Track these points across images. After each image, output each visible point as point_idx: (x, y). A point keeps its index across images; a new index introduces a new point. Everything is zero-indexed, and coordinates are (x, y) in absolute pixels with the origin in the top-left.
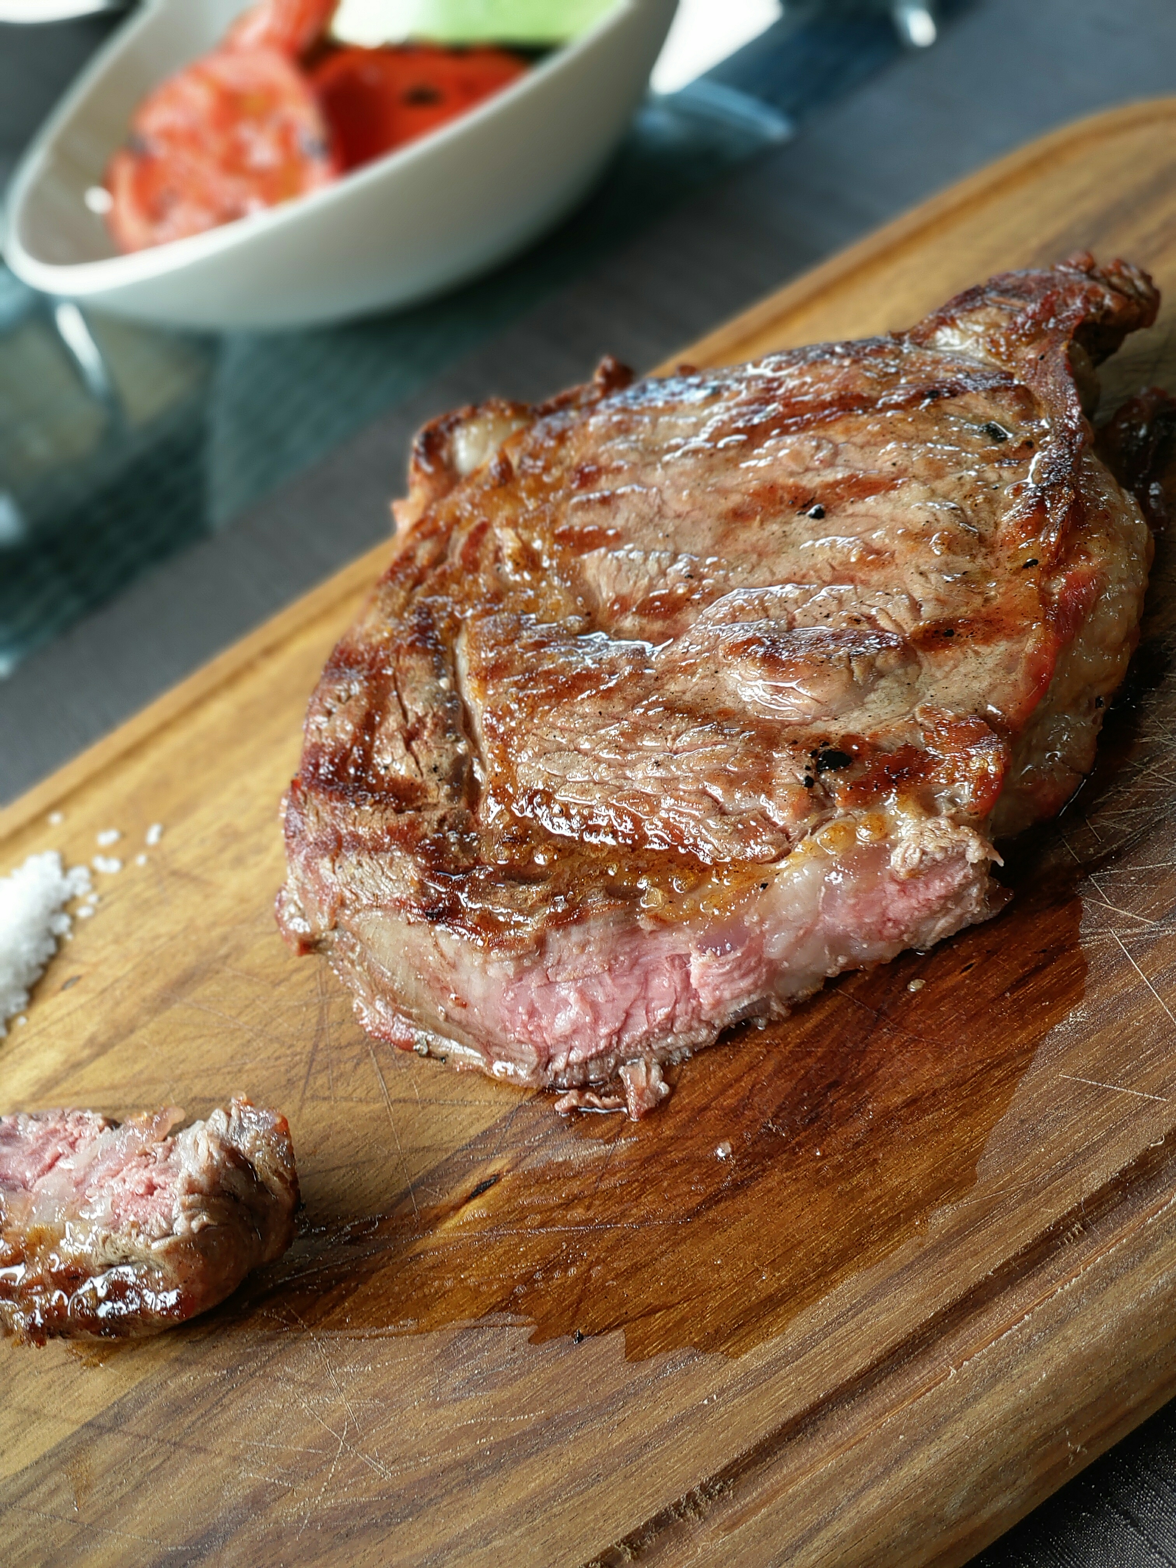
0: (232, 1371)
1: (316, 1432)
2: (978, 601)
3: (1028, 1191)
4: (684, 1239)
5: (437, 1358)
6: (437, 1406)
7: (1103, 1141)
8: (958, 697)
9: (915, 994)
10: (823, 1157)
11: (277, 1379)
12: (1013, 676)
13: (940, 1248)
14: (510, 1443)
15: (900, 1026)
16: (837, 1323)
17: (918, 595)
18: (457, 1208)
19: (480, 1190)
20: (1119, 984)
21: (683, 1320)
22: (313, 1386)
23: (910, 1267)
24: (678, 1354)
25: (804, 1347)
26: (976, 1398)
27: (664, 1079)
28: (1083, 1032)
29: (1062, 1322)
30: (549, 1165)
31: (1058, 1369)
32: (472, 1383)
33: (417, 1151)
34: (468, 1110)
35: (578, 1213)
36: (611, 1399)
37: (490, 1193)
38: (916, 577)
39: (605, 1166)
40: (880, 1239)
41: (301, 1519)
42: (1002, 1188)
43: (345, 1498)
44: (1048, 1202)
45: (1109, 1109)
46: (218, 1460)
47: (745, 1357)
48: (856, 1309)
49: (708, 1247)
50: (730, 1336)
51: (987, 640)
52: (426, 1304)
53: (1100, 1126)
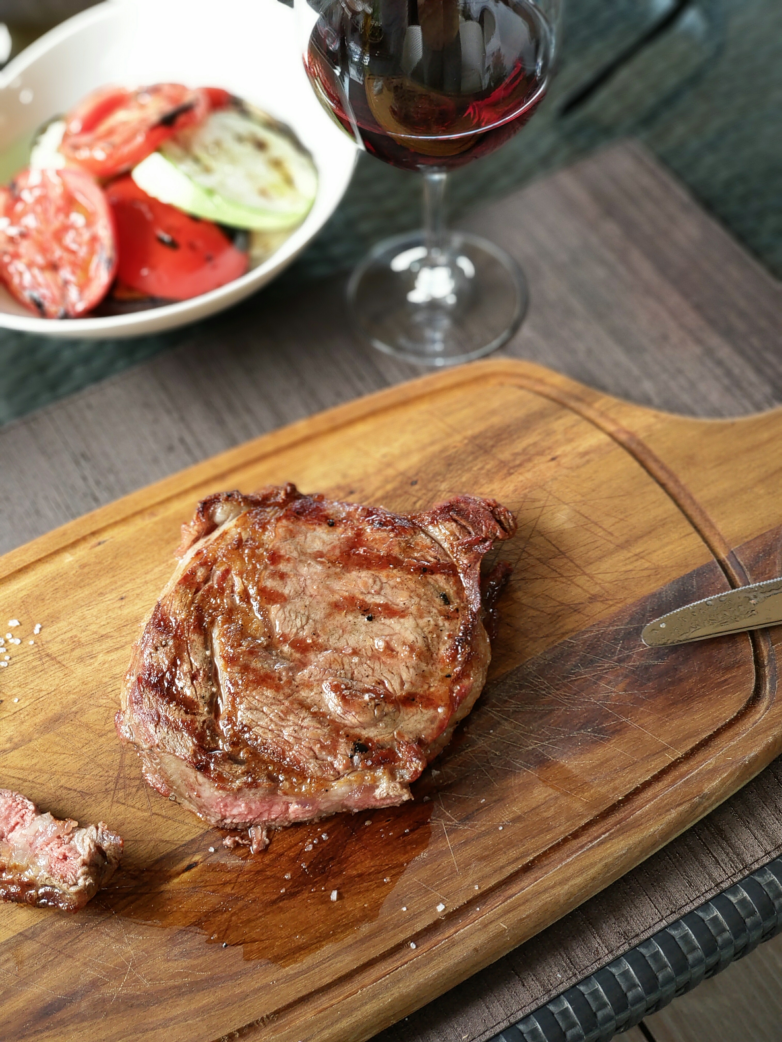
0: (83, 925)
1: (119, 960)
2: (426, 687)
3: (396, 925)
4: (268, 913)
5: (169, 940)
6: (169, 961)
7: (424, 911)
8: (411, 729)
9: (367, 827)
10: (325, 891)
11: (102, 933)
12: (433, 726)
13: (363, 941)
14: (197, 983)
15: (359, 840)
16: (322, 963)
17: (404, 677)
18: (178, 874)
19: (189, 868)
20: (441, 845)
21: (266, 948)
22: (117, 940)
23: (351, 946)
24: (263, 961)
25: (309, 969)
26: (366, 1003)
27: (267, 837)
28: (425, 863)
29: (399, 981)
30: (219, 864)
31: (395, 998)
32: (183, 955)
33: (163, 841)
34: (186, 827)
35: (228, 890)
36: (236, 974)
37: (193, 870)
38: (405, 668)
39: (240, 871)
40: (342, 932)
41: (113, 996)
42: (387, 922)
43: (130, 991)
44: (401, 932)
45: (429, 898)
46: (77, 963)
47: (287, 968)
48: (329, 958)
49: (278, 918)
50: (282, 959)
51: (426, 707)
52: (165, 915)
53: (424, 905)
